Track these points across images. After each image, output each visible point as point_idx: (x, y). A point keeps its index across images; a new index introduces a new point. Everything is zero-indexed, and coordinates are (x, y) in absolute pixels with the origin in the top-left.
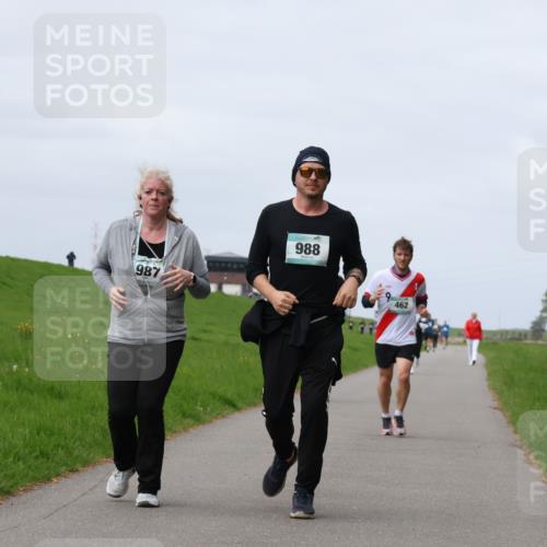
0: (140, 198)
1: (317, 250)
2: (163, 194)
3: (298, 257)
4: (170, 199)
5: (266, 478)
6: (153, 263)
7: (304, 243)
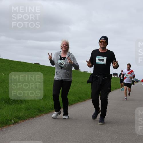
0: (61, 47)
1: (103, 60)
2: (66, 46)
3: (99, 62)
4: (68, 47)
5: (93, 115)
6: (62, 62)
7: (100, 59)
